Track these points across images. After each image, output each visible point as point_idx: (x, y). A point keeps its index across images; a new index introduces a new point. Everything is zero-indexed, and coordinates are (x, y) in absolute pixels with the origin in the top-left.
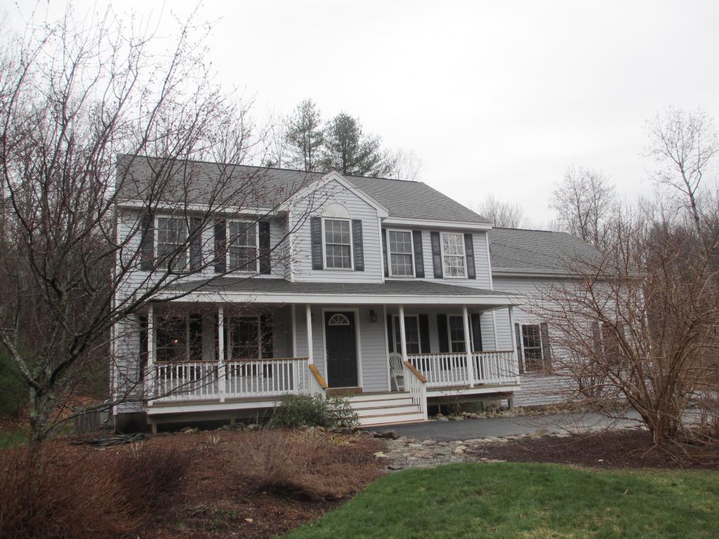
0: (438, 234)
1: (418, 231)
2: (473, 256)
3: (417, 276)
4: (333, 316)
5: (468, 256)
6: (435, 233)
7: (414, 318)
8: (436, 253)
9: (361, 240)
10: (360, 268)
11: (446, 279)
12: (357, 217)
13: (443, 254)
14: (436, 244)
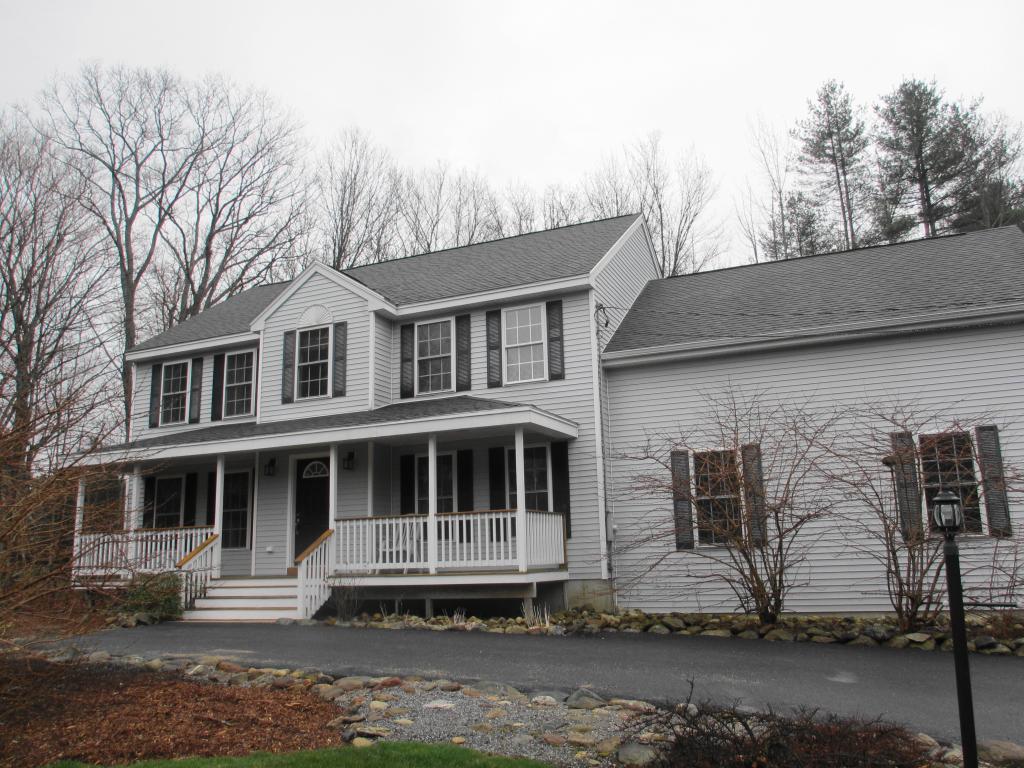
0: (497, 314)
1: (463, 316)
2: (560, 339)
3: (459, 389)
4: (310, 464)
5: (551, 340)
6: (493, 312)
7: (449, 458)
8: (493, 346)
9: (345, 350)
10: (339, 393)
11: (507, 386)
12: (338, 320)
13: (504, 345)
14: (494, 331)
